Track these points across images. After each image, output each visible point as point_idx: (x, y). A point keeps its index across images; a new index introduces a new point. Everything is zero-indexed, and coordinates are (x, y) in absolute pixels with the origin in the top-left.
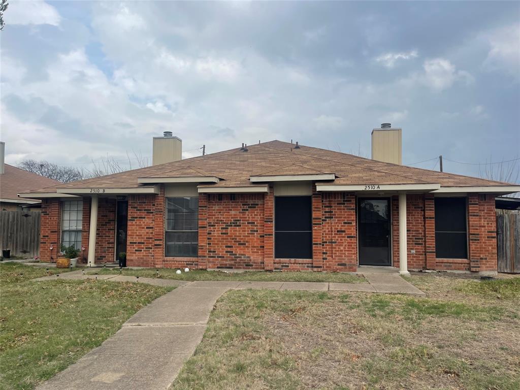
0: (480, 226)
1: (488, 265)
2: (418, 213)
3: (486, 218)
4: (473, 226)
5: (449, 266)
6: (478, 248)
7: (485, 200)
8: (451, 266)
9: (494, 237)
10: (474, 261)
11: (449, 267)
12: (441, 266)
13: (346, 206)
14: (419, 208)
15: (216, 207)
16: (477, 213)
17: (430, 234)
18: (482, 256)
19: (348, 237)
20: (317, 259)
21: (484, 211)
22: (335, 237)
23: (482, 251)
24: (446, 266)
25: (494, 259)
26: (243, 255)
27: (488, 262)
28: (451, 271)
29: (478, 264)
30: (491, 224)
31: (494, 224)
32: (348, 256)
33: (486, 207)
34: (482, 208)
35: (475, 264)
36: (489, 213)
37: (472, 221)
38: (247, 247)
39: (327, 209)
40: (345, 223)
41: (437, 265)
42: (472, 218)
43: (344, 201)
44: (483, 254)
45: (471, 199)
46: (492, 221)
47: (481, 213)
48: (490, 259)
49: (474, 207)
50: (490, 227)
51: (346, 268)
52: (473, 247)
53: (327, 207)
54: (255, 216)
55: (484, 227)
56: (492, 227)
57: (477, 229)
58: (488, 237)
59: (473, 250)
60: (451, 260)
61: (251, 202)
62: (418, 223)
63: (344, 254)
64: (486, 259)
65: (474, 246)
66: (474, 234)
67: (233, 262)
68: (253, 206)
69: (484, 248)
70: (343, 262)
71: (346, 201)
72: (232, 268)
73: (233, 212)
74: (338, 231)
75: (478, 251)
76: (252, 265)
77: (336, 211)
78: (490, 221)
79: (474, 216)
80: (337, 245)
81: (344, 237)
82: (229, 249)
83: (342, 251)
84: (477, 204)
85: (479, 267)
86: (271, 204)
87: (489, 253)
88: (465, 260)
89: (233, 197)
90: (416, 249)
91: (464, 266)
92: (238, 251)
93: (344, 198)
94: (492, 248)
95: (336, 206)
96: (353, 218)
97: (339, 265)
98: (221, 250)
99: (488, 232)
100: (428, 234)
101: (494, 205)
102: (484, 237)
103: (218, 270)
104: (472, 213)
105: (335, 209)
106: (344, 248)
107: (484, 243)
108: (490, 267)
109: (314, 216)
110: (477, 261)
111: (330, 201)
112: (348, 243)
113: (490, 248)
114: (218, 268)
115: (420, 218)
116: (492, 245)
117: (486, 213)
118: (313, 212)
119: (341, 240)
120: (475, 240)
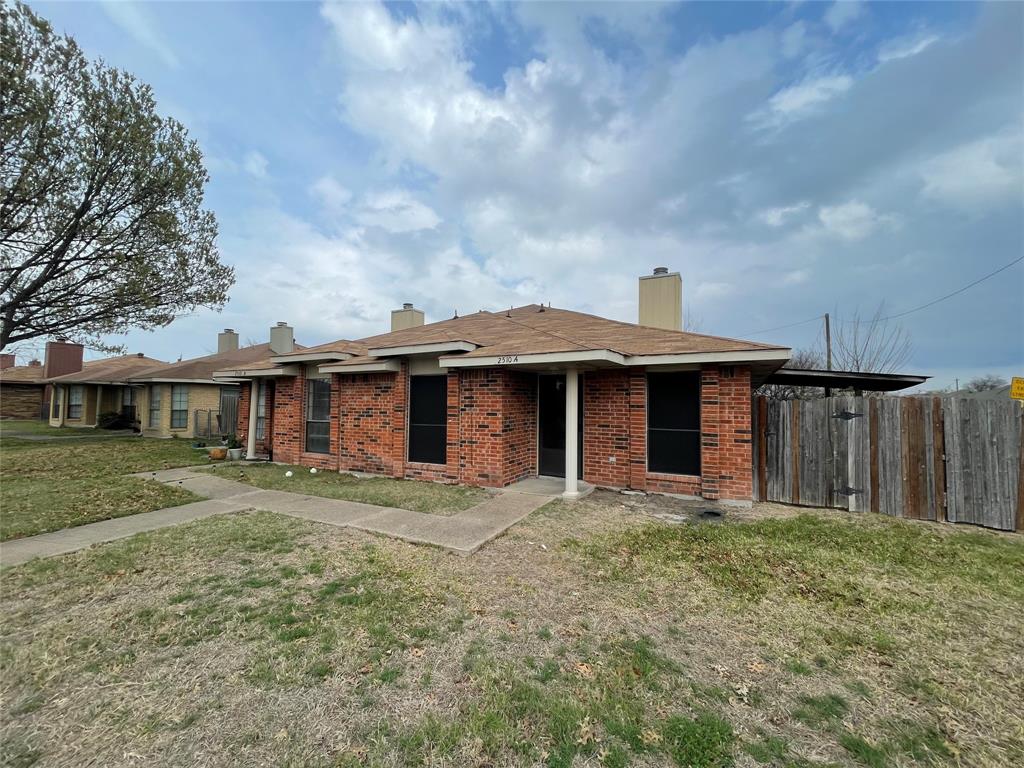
0: (722, 422)
1: (734, 490)
2: (621, 398)
3: (733, 408)
4: (707, 421)
5: (669, 486)
6: (715, 459)
7: (732, 376)
8: (671, 486)
9: (747, 441)
10: (708, 482)
11: (668, 488)
12: (656, 485)
13: (490, 389)
14: (623, 390)
15: (349, 392)
16: (716, 398)
17: (637, 433)
18: (723, 473)
19: (492, 435)
20: (452, 465)
21: (729, 394)
22: (475, 435)
23: (725, 464)
24: (663, 486)
25: (747, 479)
26: (374, 455)
27: (734, 483)
28: (672, 495)
29: (714, 487)
30: (743, 418)
31: (748, 418)
32: (491, 464)
33: (734, 388)
34: (726, 390)
35: (709, 486)
36: (739, 399)
37: (707, 412)
38: (379, 444)
39: (467, 394)
40: (488, 414)
41: (648, 484)
42: (706, 408)
43: (488, 381)
44: (725, 469)
45: (706, 374)
46: (744, 413)
47: (724, 398)
48: (739, 478)
49: (710, 388)
50: (739, 422)
51: (488, 481)
52: (706, 455)
53: (468, 390)
54: (387, 403)
55: (729, 422)
56: (743, 423)
57: (714, 427)
58: (736, 441)
59: (706, 463)
60: (670, 476)
61: (383, 384)
62: (622, 415)
63: (487, 460)
64: (731, 478)
65: (708, 455)
66: (709, 435)
67: (364, 464)
68: (386, 390)
69: (729, 459)
70: (486, 472)
71: (491, 381)
72: (362, 471)
73: (365, 398)
74: (480, 426)
75: (715, 464)
76: (382, 469)
77: (478, 398)
78: (740, 413)
79: (710, 403)
80: (477, 447)
81: (487, 435)
82: (361, 447)
83: (483, 455)
84: (715, 383)
85: (716, 492)
86: (402, 386)
87: (736, 469)
88: (695, 478)
89: (366, 377)
90: (617, 455)
91: (693, 488)
92: (370, 450)
93: (488, 377)
94: (744, 460)
95: (477, 389)
96: (499, 406)
97: (479, 476)
98: (353, 448)
99: (736, 431)
100: (634, 432)
101: (747, 385)
102: (729, 441)
103: (349, 472)
104: (706, 398)
105: (476, 394)
106: (487, 452)
107: (728, 450)
108: (738, 493)
109: (448, 404)
110: (713, 482)
111: (470, 382)
112: (492, 443)
113: (739, 460)
114: (350, 470)
115: (625, 406)
116: (742, 455)
117: (734, 399)
118: (449, 398)
119: (483, 439)
120: (711, 445)
